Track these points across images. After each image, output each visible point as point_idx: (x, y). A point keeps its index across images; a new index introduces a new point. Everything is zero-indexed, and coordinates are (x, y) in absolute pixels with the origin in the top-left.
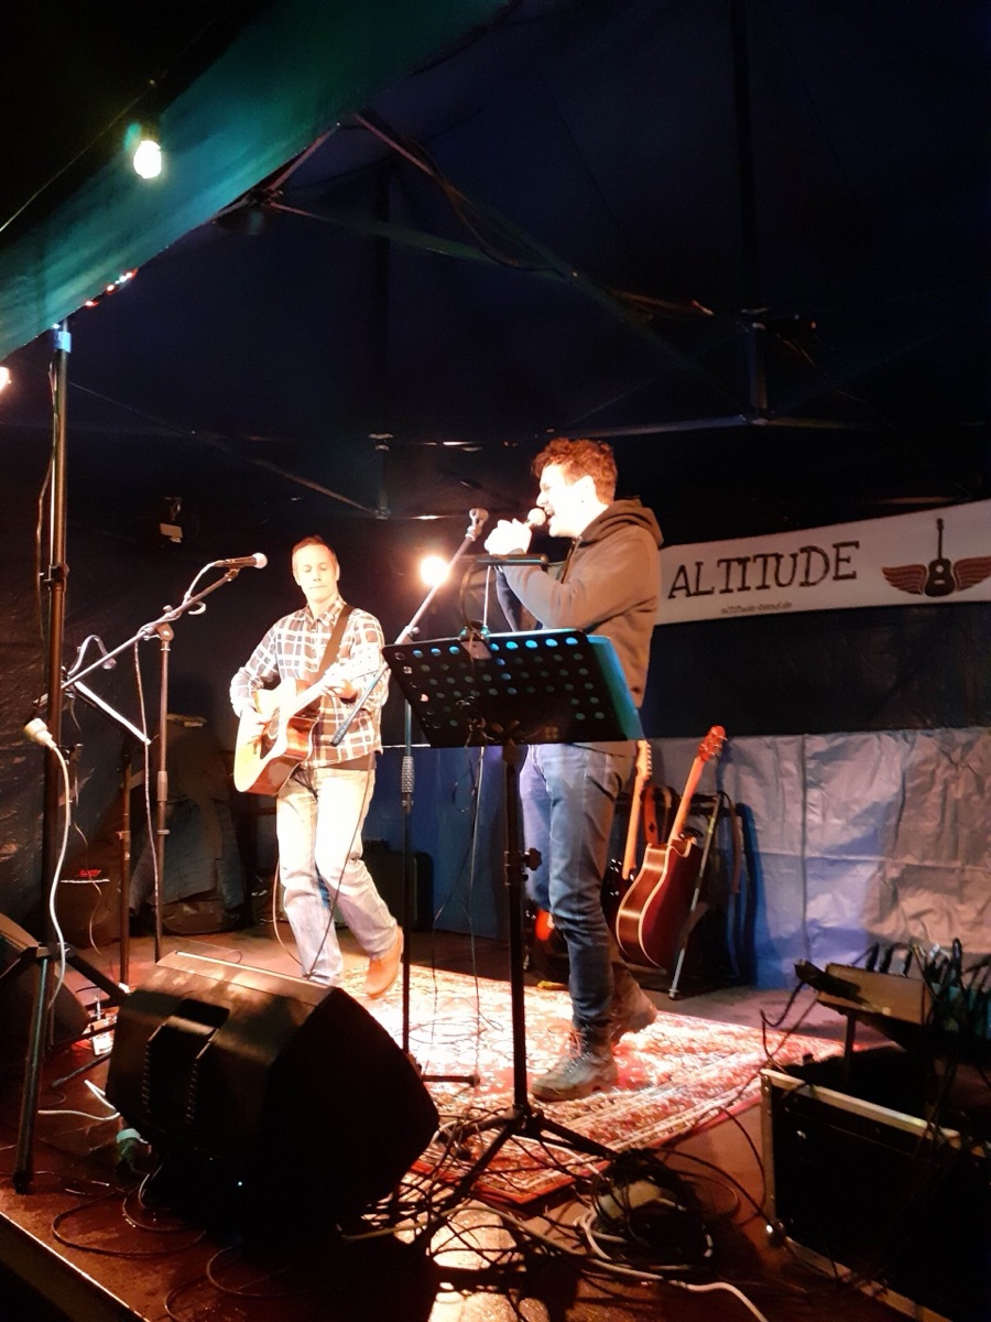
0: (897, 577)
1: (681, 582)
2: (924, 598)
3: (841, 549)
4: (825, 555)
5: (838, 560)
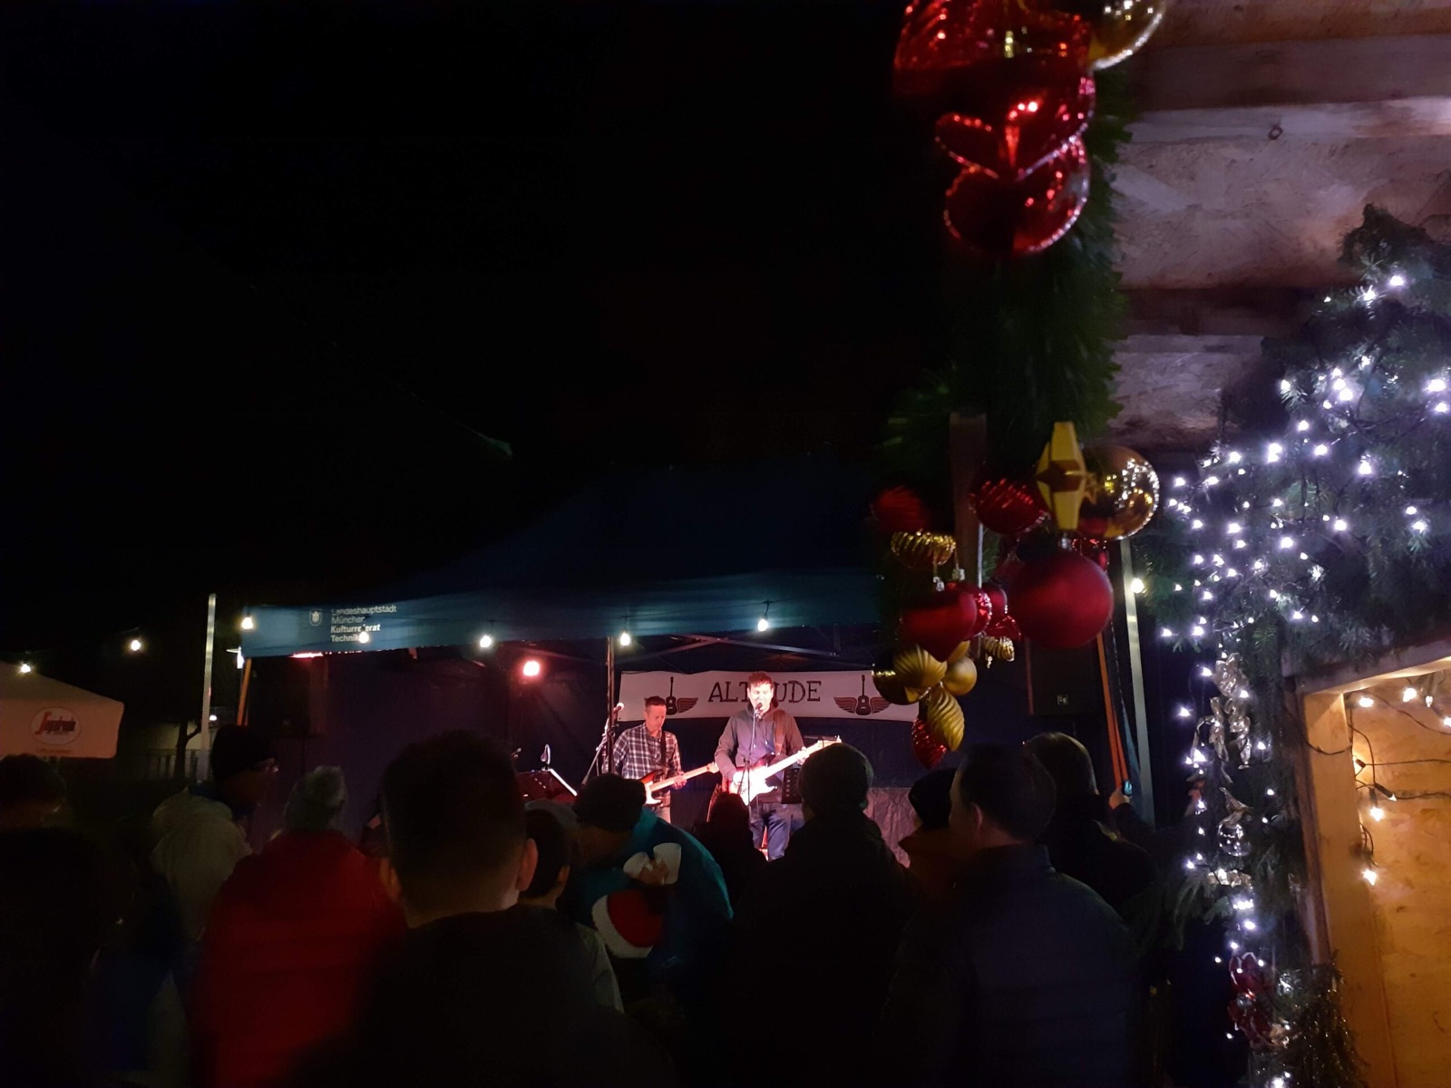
0: (842, 703)
1: (716, 692)
2: (855, 715)
3: (812, 685)
4: (802, 687)
5: (810, 690)
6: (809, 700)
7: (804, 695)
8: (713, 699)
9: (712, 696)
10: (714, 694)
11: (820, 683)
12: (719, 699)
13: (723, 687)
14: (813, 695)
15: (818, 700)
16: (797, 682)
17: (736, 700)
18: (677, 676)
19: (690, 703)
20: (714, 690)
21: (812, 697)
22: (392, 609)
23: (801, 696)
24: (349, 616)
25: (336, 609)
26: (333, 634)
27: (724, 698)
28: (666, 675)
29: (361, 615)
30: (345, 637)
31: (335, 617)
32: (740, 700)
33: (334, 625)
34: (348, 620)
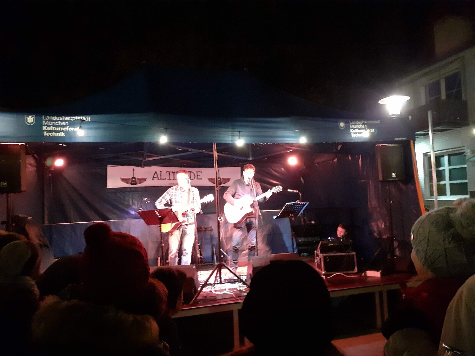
0: (211, 180)
3: (198, 173)
4: (194, 174)
5: (197, 175)
6: (197, 179)
7: (195, 177)
8: (154, 178)
9: (153, 177)
10: (155, 176)
11: (201, 172)
12: (157, 178)
13: (159, 174)
14: (199, 177)
15: (201, 179)
16: (192, 172)
17: (165, 179)
18: (136, 168)
19: (144, 180)
20: (154, 174)
21: (198, 178)
22: (87, 118)
23: (193, 178)
24: (56, 121)
25: (45, 116)
26: (45, 131)
27: (160, 178)
28: (131, 168)
29: (65, 121)
30: (54, 133)
31: (46, 121)
32: (167, 179)
33: (45, 126)
34: (55, 123)
